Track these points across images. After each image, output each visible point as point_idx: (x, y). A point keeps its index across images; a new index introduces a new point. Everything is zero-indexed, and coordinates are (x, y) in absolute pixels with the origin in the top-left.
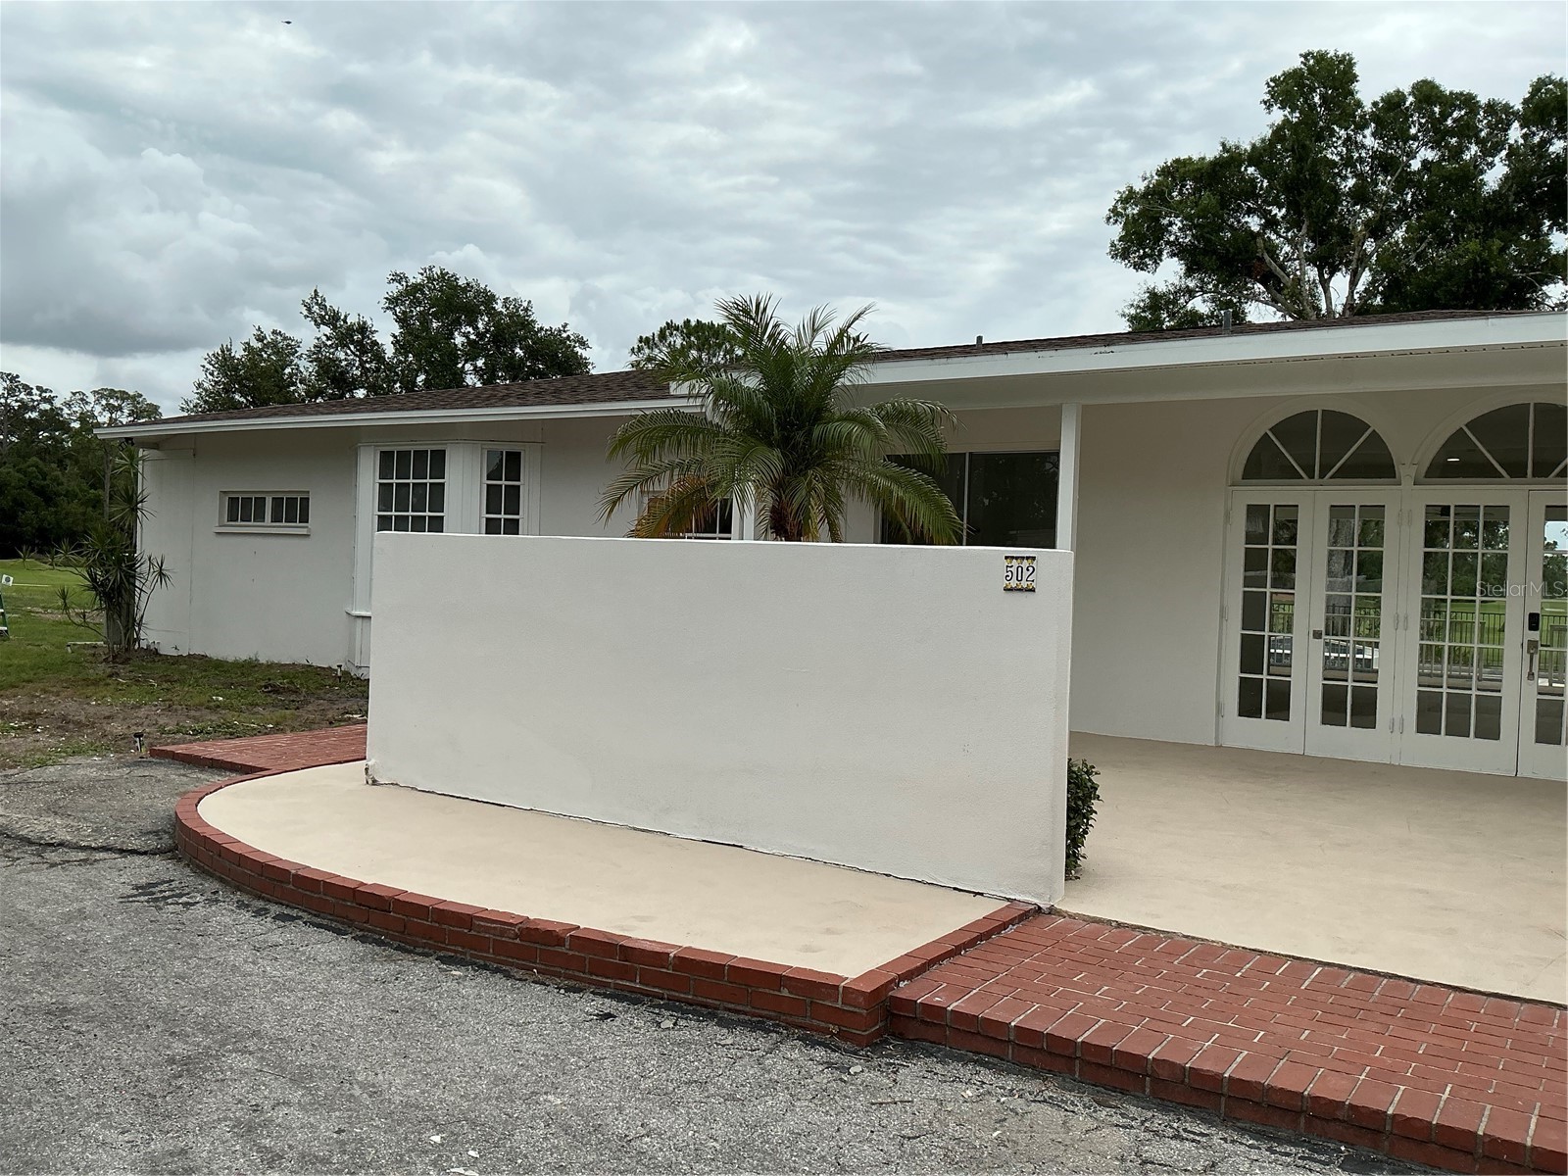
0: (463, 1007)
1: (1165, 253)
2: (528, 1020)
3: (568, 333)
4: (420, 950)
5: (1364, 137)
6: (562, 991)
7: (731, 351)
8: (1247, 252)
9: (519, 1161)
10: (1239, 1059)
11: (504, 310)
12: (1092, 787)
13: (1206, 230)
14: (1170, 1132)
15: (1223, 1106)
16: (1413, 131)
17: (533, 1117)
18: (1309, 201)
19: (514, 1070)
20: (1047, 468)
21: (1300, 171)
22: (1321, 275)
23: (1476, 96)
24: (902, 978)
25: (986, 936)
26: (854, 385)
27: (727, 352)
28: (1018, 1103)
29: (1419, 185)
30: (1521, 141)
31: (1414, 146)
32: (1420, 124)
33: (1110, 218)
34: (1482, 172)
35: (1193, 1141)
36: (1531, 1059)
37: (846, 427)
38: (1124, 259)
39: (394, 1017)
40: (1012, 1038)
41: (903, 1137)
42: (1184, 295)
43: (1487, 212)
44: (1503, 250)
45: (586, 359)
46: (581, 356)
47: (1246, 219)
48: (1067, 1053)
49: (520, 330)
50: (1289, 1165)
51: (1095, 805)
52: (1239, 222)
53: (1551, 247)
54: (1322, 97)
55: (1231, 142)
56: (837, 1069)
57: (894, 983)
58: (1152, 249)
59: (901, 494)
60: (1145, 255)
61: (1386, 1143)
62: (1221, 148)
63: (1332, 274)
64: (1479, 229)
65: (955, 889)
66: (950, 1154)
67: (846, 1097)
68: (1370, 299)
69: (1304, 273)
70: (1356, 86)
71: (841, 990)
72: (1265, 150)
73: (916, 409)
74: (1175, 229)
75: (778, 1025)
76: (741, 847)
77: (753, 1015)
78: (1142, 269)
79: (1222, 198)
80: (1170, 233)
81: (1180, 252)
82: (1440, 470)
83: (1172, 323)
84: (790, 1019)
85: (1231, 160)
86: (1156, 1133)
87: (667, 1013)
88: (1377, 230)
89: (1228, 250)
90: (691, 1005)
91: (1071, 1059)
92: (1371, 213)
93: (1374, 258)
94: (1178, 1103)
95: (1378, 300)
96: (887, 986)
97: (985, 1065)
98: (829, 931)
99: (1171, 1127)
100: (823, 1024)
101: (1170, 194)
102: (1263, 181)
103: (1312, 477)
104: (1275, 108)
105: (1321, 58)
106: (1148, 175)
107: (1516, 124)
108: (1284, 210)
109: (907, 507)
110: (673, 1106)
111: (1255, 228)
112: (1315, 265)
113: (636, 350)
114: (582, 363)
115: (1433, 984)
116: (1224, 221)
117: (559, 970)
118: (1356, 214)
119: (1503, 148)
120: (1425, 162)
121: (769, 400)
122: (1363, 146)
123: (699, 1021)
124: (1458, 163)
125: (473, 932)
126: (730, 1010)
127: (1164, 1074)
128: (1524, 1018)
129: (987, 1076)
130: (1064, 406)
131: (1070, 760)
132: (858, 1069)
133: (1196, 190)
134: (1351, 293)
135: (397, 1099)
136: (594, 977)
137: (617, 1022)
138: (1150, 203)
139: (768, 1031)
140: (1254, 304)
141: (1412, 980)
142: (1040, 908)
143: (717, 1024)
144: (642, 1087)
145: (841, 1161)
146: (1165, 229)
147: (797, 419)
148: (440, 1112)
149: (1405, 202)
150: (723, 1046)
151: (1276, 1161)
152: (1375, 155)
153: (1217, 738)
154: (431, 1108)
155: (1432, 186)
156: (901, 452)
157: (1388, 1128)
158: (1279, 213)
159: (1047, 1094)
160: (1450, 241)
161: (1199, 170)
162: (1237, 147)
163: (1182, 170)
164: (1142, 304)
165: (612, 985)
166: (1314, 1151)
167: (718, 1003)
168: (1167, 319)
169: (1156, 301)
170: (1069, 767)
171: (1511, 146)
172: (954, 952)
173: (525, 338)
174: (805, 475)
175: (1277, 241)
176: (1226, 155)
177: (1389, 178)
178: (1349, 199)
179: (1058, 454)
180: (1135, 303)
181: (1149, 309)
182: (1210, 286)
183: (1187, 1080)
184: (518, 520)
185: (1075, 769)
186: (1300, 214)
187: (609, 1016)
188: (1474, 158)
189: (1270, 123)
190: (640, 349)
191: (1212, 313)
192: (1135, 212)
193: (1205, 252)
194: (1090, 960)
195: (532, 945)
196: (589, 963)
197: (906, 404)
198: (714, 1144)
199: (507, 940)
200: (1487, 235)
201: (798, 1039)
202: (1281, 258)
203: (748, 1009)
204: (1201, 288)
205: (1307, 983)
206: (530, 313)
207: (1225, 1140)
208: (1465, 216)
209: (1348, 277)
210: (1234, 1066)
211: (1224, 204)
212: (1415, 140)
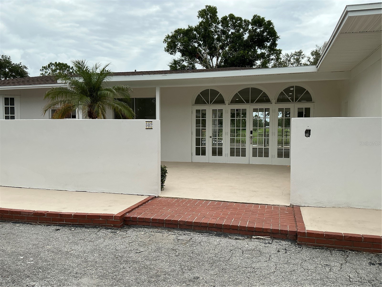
0: (21, 232)
1: (177, 51)
2: (39, 232)
3: (21, 65)
4: (7, 221)
5: (219, 26)
6: (46, 226)
7: (69, 70)
8: (195, 51)
9: (43, 259)
10: (195, 219)
11: (2, 58)
12: (166, 171)
13: (186, 46)
14: (183, 234)
15: (193, 228)
16: (229, 25)
17: (44, 251)
18: (207, 40)
19: (37, 242)
20: (153, 101)
21: (206, 33)
22: (211, 58)
23: (242, 18)
24: (127, 213)
25: (145, 203)
26: (107, 82)
27: (68, 71)
28: (153, 233)
29: (231, 38)
30: (251, 29)
31: (230, 29)
32: (231, 24)
33: (164, 42)
34: (244, 35)
35: (187, 235)
36: (248, 213)
37: (106, 92)
38: (168, 52)
39: (4, 236)
40: (151, 221)
41: (129, 243)
42: (182, 61)
43: (244, 44)
44: (248, 53)
45: (27, 72)
46: (26, 71)
47: (194, 44)
48: (162, 222)
49: (7, 64)
50: (205, 237)
51: (167, 174)
52: (193, 44)
53: (257, 52)
54: (210, 16)
55: (190, 26)
56: (114, 233)
57: (125, 214)
58: (174, 50)
59: (121, 108)
60: (172, 51)
61: (223, 230)
62: (188, 27)
63: (213, 58)
64: (243, 48)
65: (137, 195)
66: (139, 244)
67: (116, 237)
68: (221, 63)
69: (207, 57)
70: (217, 14)
71: (114, 217)
72: (198, 28)
73: (123, 88)
74: (179, 45)
75: (99, 226)
76: (86, 191)
77: (93, 225)
78: (172, 54)
79: (189, 39)
80: (178, 46)
81: (180, 51)
82: (233, 101)
83: (179, 68)
84: (102, 225)
85: (190, 30)
86: (180, 235)
87: (72, 227)
88: (222, 48)
89: (191, 51)
90: (78, 225)
91: (163, 223)
92: (221, 44)
93: (222, 54)
94: (185, 229)
95: (223, 64)
96: (124, 215)
97: (146, 228)
98: (109, 206)
99: (183, 233)
100: (110, 225)
101: (177, 37)
102: (197, 35)
103: (208, 103)
104: (200, 18)
105: (210, 7)
106: (172, 32)
107: (250, 25)
108: (202, 42)
109: (122, 110)
110: (77, 245)
111: (196, 46)
112: (209, 55)
113: (41, 70)
114: (26, 73)
115: (232, 202)
116: (189, 44)
117: (44, 221)
118: (218, 44)
119: (248, 30)
120: (232, 32)
121: (86, 85)
122: (219, 28)
123: (80, 228)
124: (238, 33)
125: (21, 215)
126: (88, 225)
127: (181, 223)
128: (247, 206)
129: (146, 229)
130: (156, 88)
131: (161, 165)
132: (119, 232)
133: (183, 36)
134: (217, 62)
135: (10, 251)
136: (53, 222)
137: (61, 231)
138: (173, 39)
139: (97, 228)
140: (197, 64)
141: (228, 202)
142: (156, 196)
143: (85, 228)
144: (69, 242)
145: (116, 249)
146: (176, 45)
147: (93, 90)
148: (21, 252)
149: (228, 41)
150: (87, 232)
151: (203, 236)
152: (222, 30)
153: (191, 160)
154: (19, 252)
155: (233, 38)
156: (120, 98)
157: (223, 227)
158: (201, 43)
159: (158, 231)
160: (237, 51)
161: (183, 32)
162: (192, 27)
163: (180, 31)
164: (172, 63)
165: (58, 223)
166: (210, 234)
167: (85, 224)
168: (178, 67)
169: (176, 62)
170: (161, 167)
171: (249, 29)
172: (138, 207)
173: (9, 66)
174: (97, 103)
175: (201, 49)
176: (189, 28)
177: (224, 36)
178: (216, 40)
179: (155, 98)
180: (171, 62)
181: (174, 64)
182: (187, 59)
183: (186, 224)
184: (14, 116)
185: (162, 167)
186: (206, 43)
187: (58, 230)
188: (242, 32)
189: (199, 22)
190: (43, 70)
191: (188, 65)
192: (170, 41)
193: (186, 51)
194: (166, 205)
195: (37, 217)
196: (52, 219)
197: (120, 86)
198: (88, 250)
199: (30, 216)
200: (244, 50)
201: (104, 228)
202: (202, 53)
203: (92, 224)
204: (185, 60)
205: (208, 204)
206: (10, 59)
207: (193, 234)
208: (240, 45)
209: (216, 58)
210: (195, 220)
211: (189, 40)
212: (230, 27)
